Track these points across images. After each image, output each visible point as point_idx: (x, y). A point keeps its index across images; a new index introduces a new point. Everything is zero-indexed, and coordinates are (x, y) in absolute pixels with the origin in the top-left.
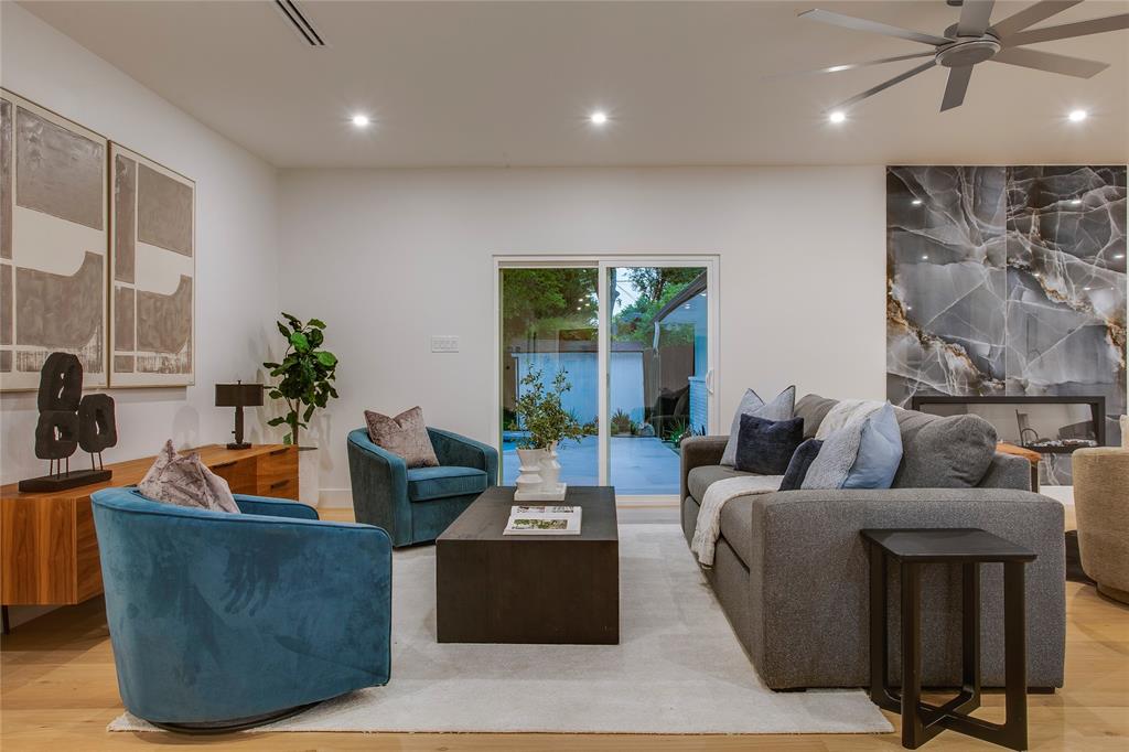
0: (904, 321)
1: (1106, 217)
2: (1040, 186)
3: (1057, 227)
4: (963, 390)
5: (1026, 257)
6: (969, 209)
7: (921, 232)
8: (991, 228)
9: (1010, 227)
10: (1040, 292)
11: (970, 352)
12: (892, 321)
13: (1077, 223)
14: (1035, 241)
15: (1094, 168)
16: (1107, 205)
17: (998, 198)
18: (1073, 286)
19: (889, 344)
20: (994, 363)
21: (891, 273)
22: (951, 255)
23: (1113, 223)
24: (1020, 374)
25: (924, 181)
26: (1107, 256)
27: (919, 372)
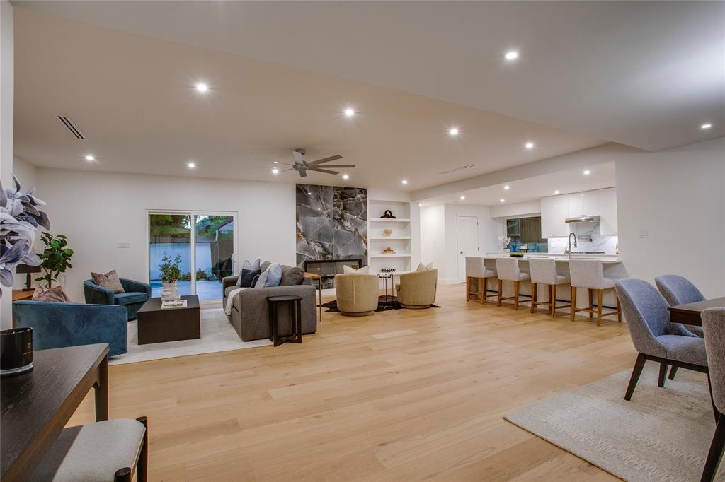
0: (302, 236)
1: (361, 204)
2: (343, 193)
3: (348, 206)
4: (320, 258)
5: (339, 216)
6: (322, 199)
7: (307, 206)
8: (329, 206)
9: (334, 206)
10: (343, 226)
11: (323, 246)
12: (298, 236)
13: (353, 205)
14: (342, 210)
15: (358, 189)
16: (362, 200)
17: (331, 196)
18: (353, 225)
19: (297, 242)
20: (330, 250)
21: (297, 219)
22: (317, 214)
23: (363, 206)
24: (338, 253)
25: (307, 189)
26: (362, 216)
27: (307, 252)
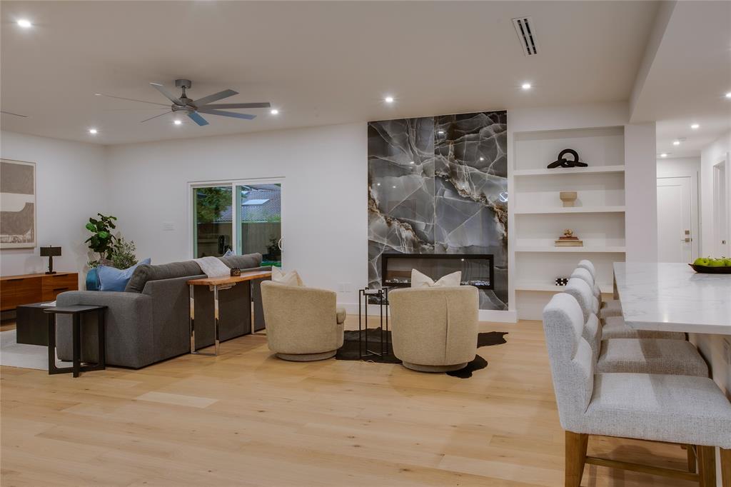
0: (377, 210)
1: (494, 143)
2: (454, 127)
3: (464, 151)
4: (410, 250)
5: (446, 170)
6: (413, 143)
7: (386, 159)
8: (426, 154)
9: (437, 153)
10: (455, 191)
11: (415, 229)
12: (371, 211)
13: (477, 147)
14: (451, 160)
15: (487, 113)
16: (495, 135)
17: (429, 136)
18: (474, 187)
19: (369, 224)
20: (428, 234)
21: (370, 183)
22: (403, 171)
23: (498, 147)
24: (443, 241)
25: (387, 129)
26: (494, 167)
27: (386, 239)
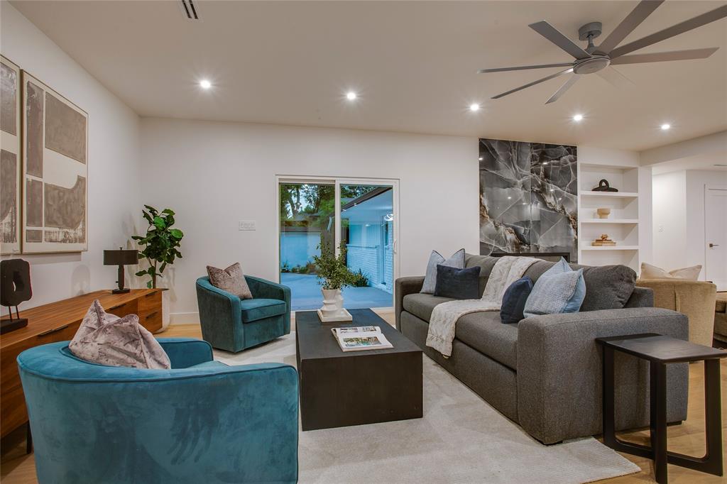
0: (487, 216)
1: (569, 169)
2: (543, 153)
3: (551, 173)
4: (513, 250)
5: (539, 187)
6: (515, 162)
7: (495, 172)
8: (525, 172)
9: (532, 172)
10: (544, 203)
11: (516, 232)
12: (482, 216)
13: (558, 171)
14: (542, 179)
15: (565, 146)
16: (570, 164)
17: (526, 157)
18: (557, 201)
19: (481, 227)
20: (526, 237)
21: (481, 192)
22: (508, 184)
23: (572, 173)
24: (537, 242)
25: (495, 147)
26: (570, 187)
27: (494, 241)
